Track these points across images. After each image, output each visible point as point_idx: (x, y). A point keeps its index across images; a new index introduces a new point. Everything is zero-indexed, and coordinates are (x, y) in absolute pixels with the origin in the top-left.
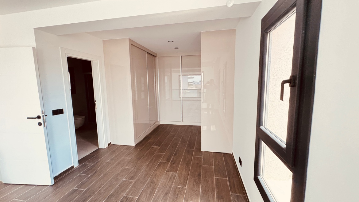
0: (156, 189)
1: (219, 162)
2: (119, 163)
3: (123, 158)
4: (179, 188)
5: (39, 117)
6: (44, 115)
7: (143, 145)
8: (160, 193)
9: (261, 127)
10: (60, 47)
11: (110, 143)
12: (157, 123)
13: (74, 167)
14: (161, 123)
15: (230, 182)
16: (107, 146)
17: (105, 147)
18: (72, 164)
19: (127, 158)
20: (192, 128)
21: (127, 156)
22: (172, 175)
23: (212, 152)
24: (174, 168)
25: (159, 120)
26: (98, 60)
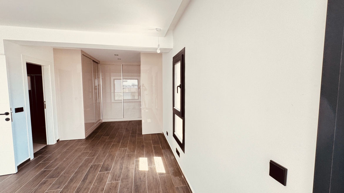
0: (115, 157)
1: (155, 138)
2: (76, 151)
3: (78, 147)
4: (131, 154)
5: (7, 114)
6: (11, 111)
7: (93, 137)
8: (118, 158)
9: (174, 108)
10: (21, 55)
11: (59, 139)
12: (100, 121)
13: (31, 159)
14: (103, 121)
15: (161, 146)
16: (56, 142)
17: (55, 143)
18: (28, 157)
19: (82, 147)
20: (133, 122)
21: (81, 146)
22: (124, 149)
23: (150, 134)
24: (124, 146)
25: (101, 119)
26: (49, 65)
